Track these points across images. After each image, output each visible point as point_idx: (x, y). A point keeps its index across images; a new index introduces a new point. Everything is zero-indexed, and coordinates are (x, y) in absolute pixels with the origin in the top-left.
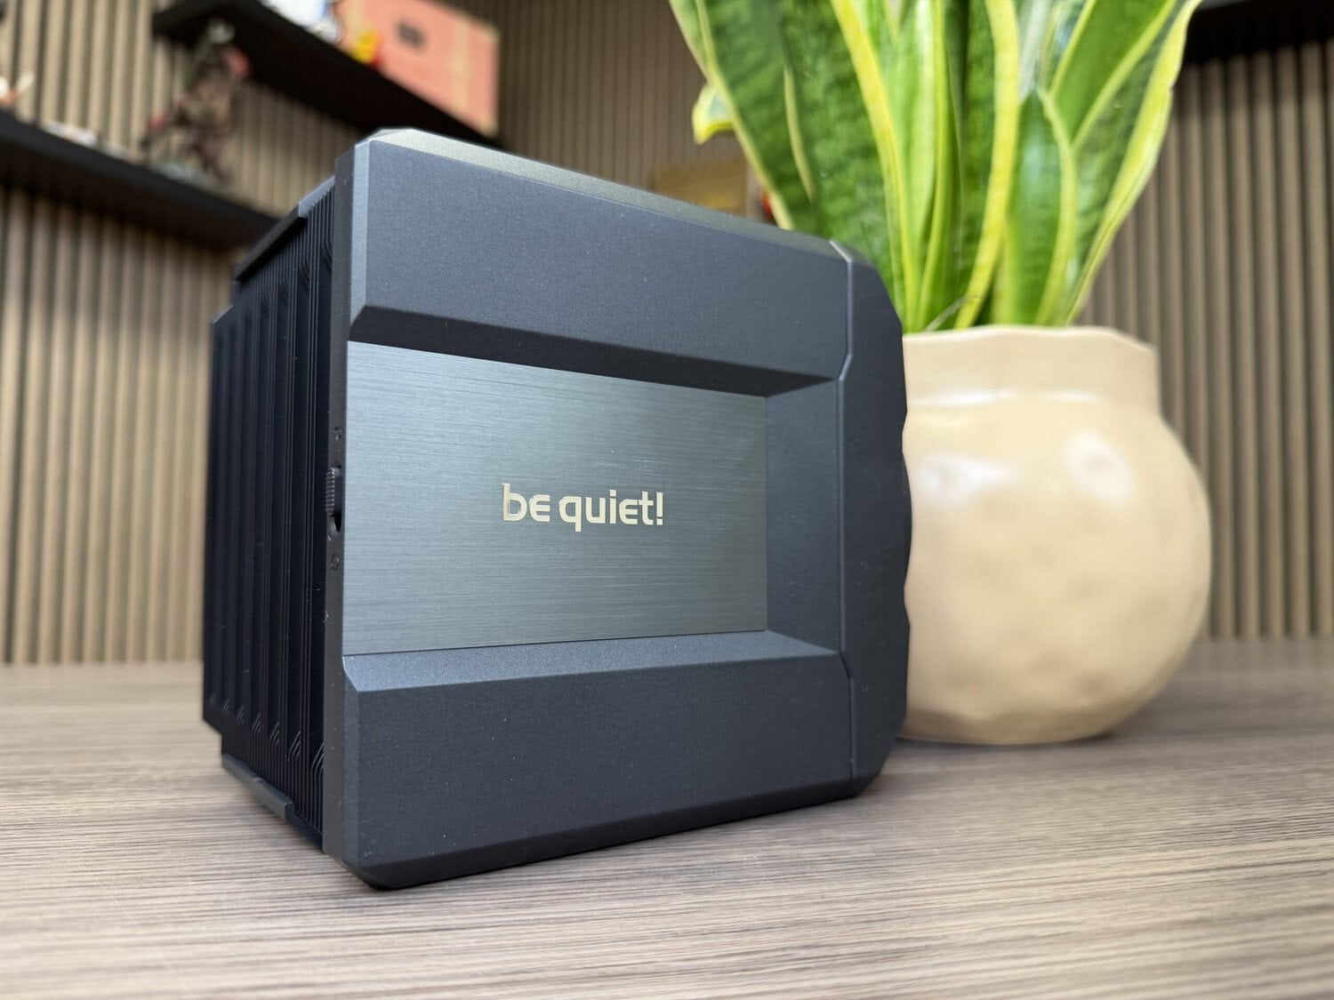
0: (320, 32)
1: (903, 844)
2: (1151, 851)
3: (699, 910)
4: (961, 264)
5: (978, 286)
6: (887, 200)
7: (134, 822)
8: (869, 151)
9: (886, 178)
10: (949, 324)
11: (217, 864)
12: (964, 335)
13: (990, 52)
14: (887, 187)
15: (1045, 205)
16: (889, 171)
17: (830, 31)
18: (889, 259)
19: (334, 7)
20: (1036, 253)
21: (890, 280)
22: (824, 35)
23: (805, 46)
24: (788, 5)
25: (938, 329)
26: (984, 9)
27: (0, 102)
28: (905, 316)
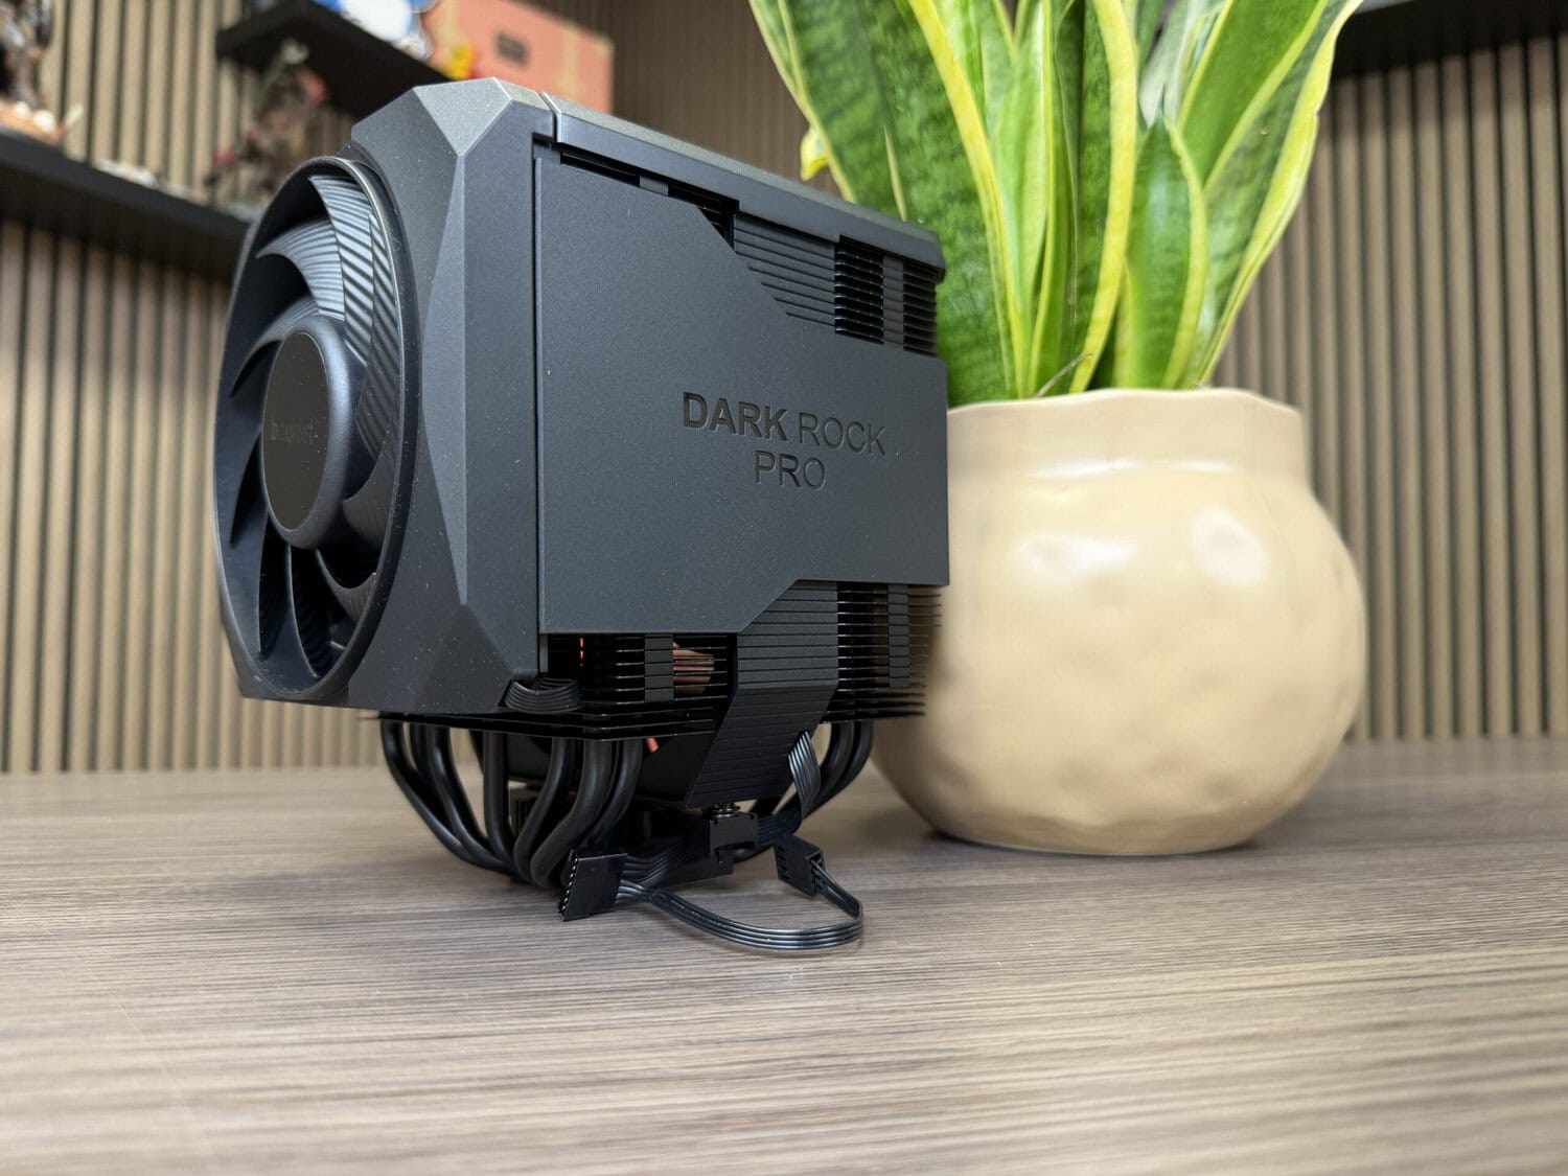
0: (408, 47)
2: (1236, 967)
4: (1076, 318)
5: (1094, 343)
6: (991, 248)
7: (158, 933)
8: (968, 196)
9: (988, 224)
10: (1063, 388)
12: (1079, 399)
13: (1105, 80)
14: (989, 234)
15: (1171, 250)
16: (991, 217)
18: (995, 314)
19: (422, 19)
20: (1164, 304)
21: (997, 339)
22: (916, 66)
23: (897, 76)
24: (877, 31)
25: (1049, 394)
26: (1099, 31)
27: (46, 136)
28: (1013, 379)
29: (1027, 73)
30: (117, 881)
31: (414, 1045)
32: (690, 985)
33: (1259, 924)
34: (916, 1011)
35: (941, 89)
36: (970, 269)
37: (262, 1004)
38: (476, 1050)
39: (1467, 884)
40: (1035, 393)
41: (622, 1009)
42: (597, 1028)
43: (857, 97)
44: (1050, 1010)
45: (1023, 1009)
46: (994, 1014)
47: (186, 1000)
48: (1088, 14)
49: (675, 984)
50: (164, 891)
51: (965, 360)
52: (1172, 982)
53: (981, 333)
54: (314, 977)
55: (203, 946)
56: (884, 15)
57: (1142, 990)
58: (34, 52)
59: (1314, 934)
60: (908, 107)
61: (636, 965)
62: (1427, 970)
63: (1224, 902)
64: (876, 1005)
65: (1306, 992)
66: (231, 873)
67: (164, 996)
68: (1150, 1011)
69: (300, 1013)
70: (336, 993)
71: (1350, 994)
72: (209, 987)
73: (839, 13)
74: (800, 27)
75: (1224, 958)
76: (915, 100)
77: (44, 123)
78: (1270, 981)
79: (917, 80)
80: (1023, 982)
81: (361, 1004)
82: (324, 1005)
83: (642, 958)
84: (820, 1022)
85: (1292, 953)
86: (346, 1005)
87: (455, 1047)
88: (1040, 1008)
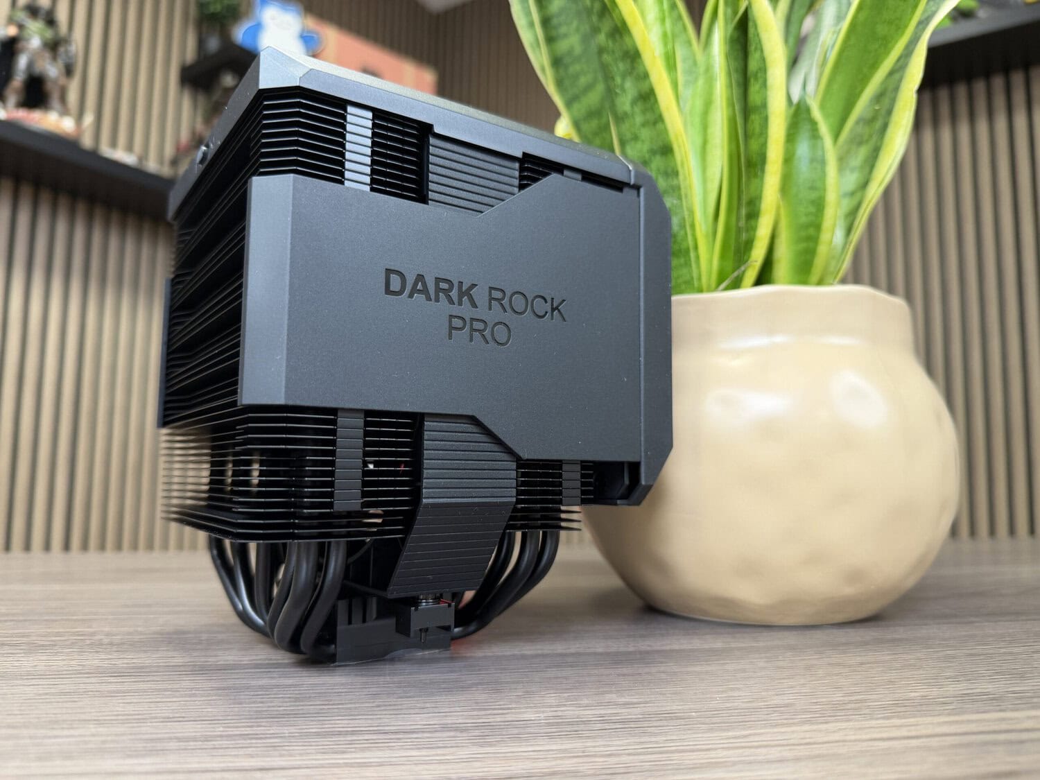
1: (668, 708)
2: (877, 719)
4: (744, 236)
5: (758, 254)
6: (682, 187)
7: (73, 676)
8: (666, 150)
9: (680, 170)
10: (736, 284)
11: (118, 711)
12: (748, 292)
13: (763, 69)
14: (681, 177)
15: (812, 188)
16: (683, 165)
17: (633, 56)
18: (686, 234)
20: (807, 226)
21: (687, 251)
22: (629, 61)
23: (615, 69)
24: (602, 38)
25: (726, 289)
26: (758, 35)
27: (68, 134)
28: (700, 279)
29: (709, 69)
30: (58, 634)
31: (237, 776)
32: (456, 730)
33: (891, 682)
34: (629, 754)
35: (646, 76)
36: (668, 202)
37: (133, 737)
40: (716, 289)
41: (402, 748)
42: (381, 765)
43: (589, 88)
44: (734, 755)
45: (713, 754)
46: (689, 759)
47: (77, 732)
48: (750, 24)
49: (445, 728)
50: (88, 642)
52: (828, 731)
53: (677, 247)
54: (177, 715)
55: (104, 688)
56: (606, 26)
57: (805, 738)
58: (62, 81)
59: (935, 692)
60: (624, 90)
61: (417, 711)
63: (862, 664)
64: (597, 749)
65: (934, 742)
66: (139, 629)
67: (63, 728)
69: (158, 746)
70: (190, 729)
71: (968, 745)
72: (98, 722)
73: (577, 30)
74: (550, 40)
75: (867, 711)
76: (628, 84)
77: (67, 125)
78: (904, 732)
79: (630, 71)
80: (711, 730)
81: (207, 739)
82: (179, 739)
83: (422, 705)
84: (554, 763)
85: (919, 708)
86: (195, 739)
88: (725, 753)
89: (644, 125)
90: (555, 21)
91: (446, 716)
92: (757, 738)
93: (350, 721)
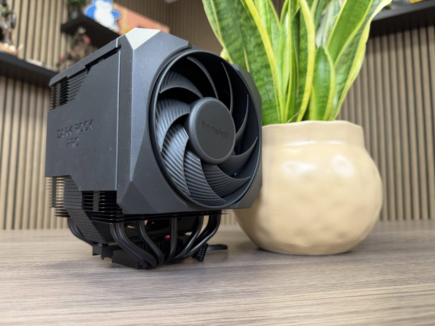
0: (113, 29)
1: (268, 287)
2: (349, 289)
3: (195, 307)
4: (298, 101)
5: (303, 108)
6: (274, 81)
7: (29, 279)
8: (267, 66)
9: (273, 74)
10: (295, 120)
11: (50, 292)
12: (299, 123)
13: (306, 34)
14: (273, 77)
15: (325, 82)
16: (274, 73)
17: (254, 28)
18: (275, 100)
19: (117, 22)
20: (323, 97)
21: (276, 106)
22: (253, 30)
23: (247, 33)
24: (242, 21)
25: (291, 122)
26: (304, 20)
27: (12, 53)
28: (280, 118)
29: (284, 33)
30: (20, 263)
31: (102, 315)
32: (186, 296)
33: (354, 276)
34: (254, 304)
35: (259, 36)
36: (268, 87)
37: (58, 301)
38: (121, 316)
39: (414, 263)
40: (287, 122)
41: (166, 303)
42: (158, 309)
43: (236, 40)
44: (294, 303)
45: (286, 303)
46: (277, 305)
47: (35, 300)
48: (301, 16)
49: (182, 295)
50: (33, 265)
51: (267, 112)
52: (330, 294)
53: (271, 105)
54: (74, 293)
55: (43, 283)
56: (243, 16)
57: (321, 297)
58: (10, 30)
59: (371, 279)
60: (250, 42)
61: (170, 289)
62: (405, 290)
63: (343, 269)
64: (242, 302)
65: (370, 297)
66: (54, 260)
67: (29, 298)
68: (323, 304)
69: (69, 304)
70: (80, 298)
71: (383, 298)
72: (43, 296)
73: (231, 16)
74: (220, 20)
75: (345, 287)
76: (252, 40)
77: (12, 49)
78: (359, 294)
79: (253, 34)
80: (285, 294)
81: (87, 301)
82: (77, 302)
83: (172, 287)
84: (225, 307)
85: (365, 285)
86: (83, 302)
87: (115, 315)
88: (291, 303)
89: (258, 56)
90: (222, 13)
91: (182, 291)
92: (302, 297)
93: (144, 294)
